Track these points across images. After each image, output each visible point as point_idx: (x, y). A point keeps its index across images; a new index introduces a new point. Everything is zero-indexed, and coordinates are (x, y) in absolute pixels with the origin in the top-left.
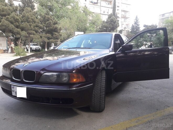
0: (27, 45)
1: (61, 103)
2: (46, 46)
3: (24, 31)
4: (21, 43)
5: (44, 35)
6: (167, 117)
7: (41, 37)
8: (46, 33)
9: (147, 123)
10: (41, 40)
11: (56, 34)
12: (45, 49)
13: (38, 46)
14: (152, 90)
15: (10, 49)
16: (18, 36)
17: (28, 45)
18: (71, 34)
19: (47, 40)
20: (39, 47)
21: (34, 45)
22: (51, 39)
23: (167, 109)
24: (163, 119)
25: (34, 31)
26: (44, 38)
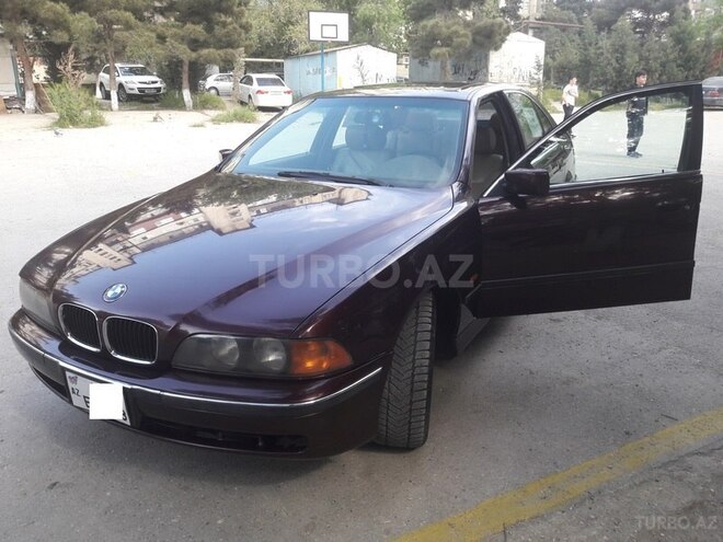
0: (101, 74)
1: (260, 444)
2: (185, 77)
3: (83, 13)
4: (75, 68)
5: (174, 30)
6: (661, 471)
7: (162, 38)
8: (183, 20)
9: (582, 502)
10: (159, 51)
11: (224, 25)
12: (180, 89)
13: (151, 74)
14: (621, 328)
15: (30, 96)
16: (60, 37)
17: (107, 71)
18: (293, 20)
19: (185, 54)
20: (153, 83)
21: (133, 71)
22: (205, 45)
23: (668, 430)
24: (645, 481)
25: (126, 9)
26: (176, 44)
